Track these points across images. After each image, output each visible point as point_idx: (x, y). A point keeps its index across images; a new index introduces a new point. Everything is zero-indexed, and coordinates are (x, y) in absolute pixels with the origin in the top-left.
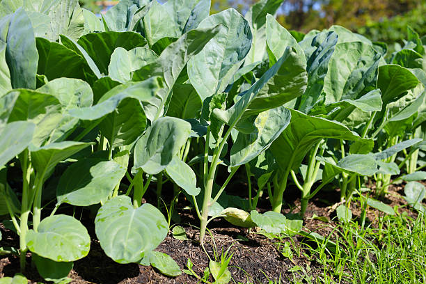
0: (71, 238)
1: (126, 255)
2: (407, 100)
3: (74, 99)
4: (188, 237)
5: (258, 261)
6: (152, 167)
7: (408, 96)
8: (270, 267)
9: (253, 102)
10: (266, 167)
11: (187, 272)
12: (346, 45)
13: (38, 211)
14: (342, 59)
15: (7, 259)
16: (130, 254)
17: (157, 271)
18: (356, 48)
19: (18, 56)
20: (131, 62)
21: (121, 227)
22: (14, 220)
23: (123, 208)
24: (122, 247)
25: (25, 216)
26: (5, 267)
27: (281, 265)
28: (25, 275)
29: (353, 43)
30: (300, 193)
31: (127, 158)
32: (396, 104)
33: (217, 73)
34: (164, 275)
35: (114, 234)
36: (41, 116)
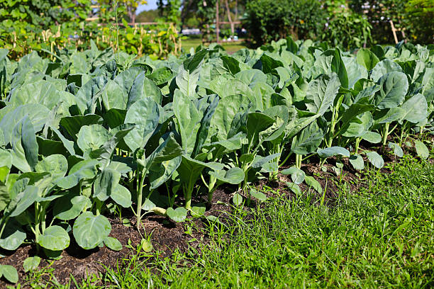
0: (60, 238)
1: (88, 245)
2: (273, 129)
3: (58, 165)
4: (132, 224)
5: (170, 237)
6: (102, 197)
7: (273, 127)
8: (178, 240)
9: (156, 158)
10: (178, 180)
11: (128, 246)
12: (232, 96)
13: (44, 223)
14: (230, 106)
15: (30, 246)
16: (90, 245)
17: (109, 248)
18: (239, 98)
19: (28, 144)
20: (90, 133)
21: (86, 230)
22: (32, 228)
23: (88, 219)
24: (87, 241)
25: (37, 226)
26: (29, 251)
27: (185, 238)
28: (39, 256)
29: (237, 95)
30: (208, 189)
31: (90, 190)
32: (266, 132)
33: (142, 134)
34: (113, 251)
35: (82, 235)
36: (42, 180)
